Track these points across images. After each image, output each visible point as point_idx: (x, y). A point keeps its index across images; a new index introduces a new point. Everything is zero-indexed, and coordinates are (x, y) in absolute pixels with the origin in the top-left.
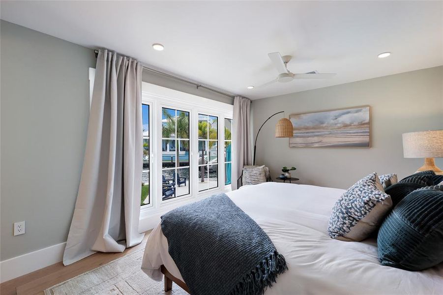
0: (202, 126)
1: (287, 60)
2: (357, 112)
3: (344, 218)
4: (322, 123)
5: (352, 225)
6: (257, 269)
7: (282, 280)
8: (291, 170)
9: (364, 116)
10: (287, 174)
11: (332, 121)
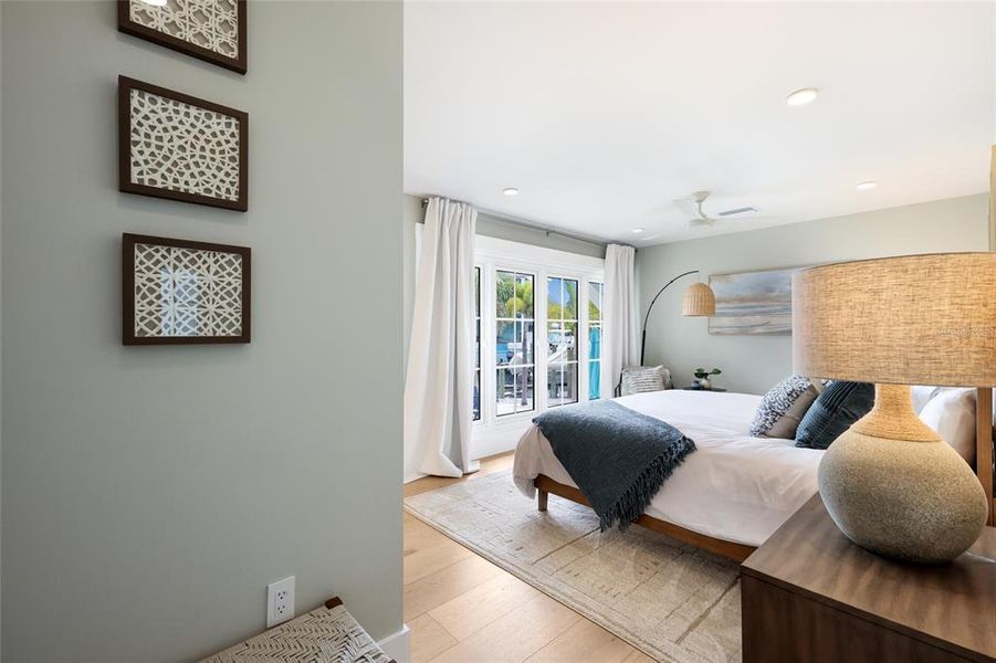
0: (523, 291)
1: (701, 197)
3: (767, 414)
5: (774, 421)
6: (665, 453)
7: (690, 459)
8: (713, 373)
10: (703, 382)
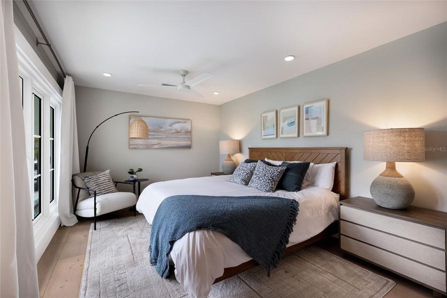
2: (184, 123)
4: (161, 128)
8: (138, 171)
9: (187, 126)
10: (135, 176)
11: (169, 127)
